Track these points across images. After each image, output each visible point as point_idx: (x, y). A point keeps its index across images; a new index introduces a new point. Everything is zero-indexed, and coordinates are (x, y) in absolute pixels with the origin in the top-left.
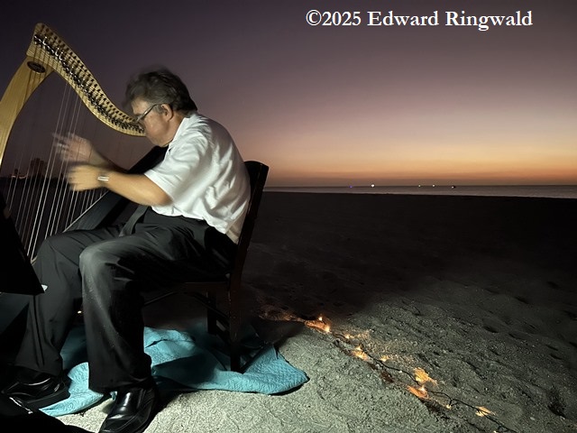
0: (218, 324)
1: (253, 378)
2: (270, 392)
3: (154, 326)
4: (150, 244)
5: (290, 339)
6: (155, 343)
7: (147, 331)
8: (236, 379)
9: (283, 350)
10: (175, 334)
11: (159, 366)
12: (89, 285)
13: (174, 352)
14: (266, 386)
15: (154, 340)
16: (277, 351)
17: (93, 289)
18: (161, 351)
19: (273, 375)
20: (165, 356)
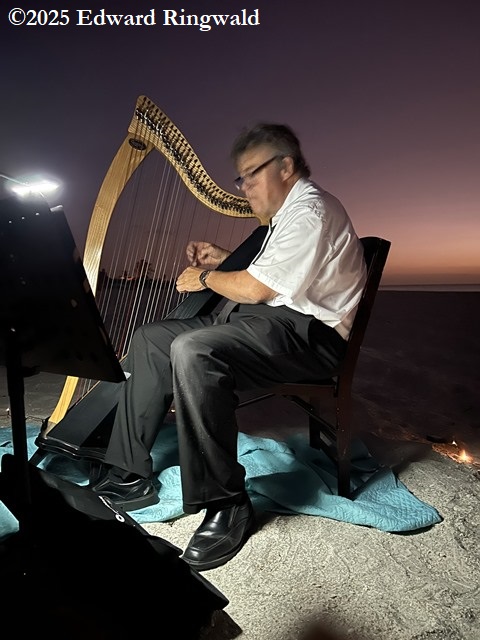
0: (322, 437)
1: (367, 508)
2: (390, 528)
3: (249, 432)
4: (247, 335)
5: (412, 464)
6: (250, 452)
7: (241, 437)
8: (344, 506)
9: (405, 477)
10: (272, 444)
11: (255, 480)
12: (179, 378)
13: (271, 464)
14: (384, 520)
15: (249, 448)
16: (397, 477)
17: (184, 383)
18: (257, 461)
19: (393, 508)
20: (261, 468)
